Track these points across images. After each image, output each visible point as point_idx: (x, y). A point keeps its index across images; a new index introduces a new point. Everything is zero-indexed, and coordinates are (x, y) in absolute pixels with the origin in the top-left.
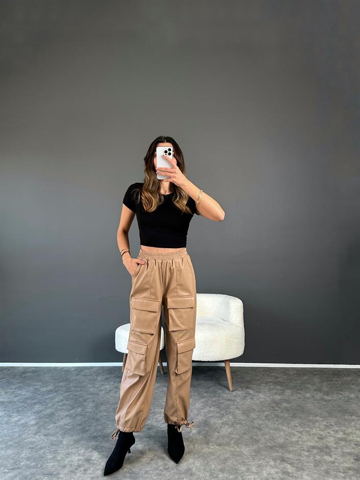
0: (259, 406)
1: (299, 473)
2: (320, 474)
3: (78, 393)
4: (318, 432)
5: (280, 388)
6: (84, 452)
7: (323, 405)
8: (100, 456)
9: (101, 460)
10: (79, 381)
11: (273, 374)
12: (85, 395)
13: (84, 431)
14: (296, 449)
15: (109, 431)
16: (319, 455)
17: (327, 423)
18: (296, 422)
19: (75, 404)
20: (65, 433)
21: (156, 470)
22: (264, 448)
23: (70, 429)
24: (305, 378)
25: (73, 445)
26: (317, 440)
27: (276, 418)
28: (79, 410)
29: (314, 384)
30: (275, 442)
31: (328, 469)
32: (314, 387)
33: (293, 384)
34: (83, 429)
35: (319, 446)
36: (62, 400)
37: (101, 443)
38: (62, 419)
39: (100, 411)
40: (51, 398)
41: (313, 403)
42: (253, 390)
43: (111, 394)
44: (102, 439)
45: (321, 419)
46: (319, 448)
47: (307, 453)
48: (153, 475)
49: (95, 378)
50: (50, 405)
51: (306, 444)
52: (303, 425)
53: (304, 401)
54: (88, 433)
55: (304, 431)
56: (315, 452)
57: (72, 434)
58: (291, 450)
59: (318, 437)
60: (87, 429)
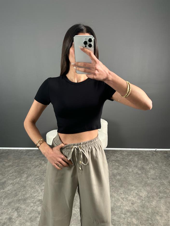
3: (21, 168)
5: (117, 165)
6: (11, 212)
7: (137, 177)
8: (17, 215)
9: (16, 219)
10: (25, 159)
11: (116, 155)
12: (24, 169)
13: (16, 195)
14: (119, 212)
15: (28, 195)
17: (138, 191)
18: (121, 191)
19: (18, 175)
20: (6, 197)
23: (9, 194)
24: (131, 157)
25: (7, 206)
26: (131, 205)
28: (19, 179)
29: (134, 162)
32: (134, 164)
33: (124, 162)
35: (131, 210)
36: (13, 172)
37: (21, 205)
38: (8, 186)
39: (28, 181)
40: (8, 171)
41: (132, 176)
43: (37, 168)
44: (22, 202)
45: (135, 188)
46: (131, 212)
47: (123, 216)
49: (33, 157)
50: (6, 175)
51: (124, 208)
52: (125, 193)
53: (128, 174)
54: (17, 197)
55: (125, 198)
56: (128, 215)
57: (9, 198)
58: (116, 213)
59: (131, 203)
60: (17, 194)
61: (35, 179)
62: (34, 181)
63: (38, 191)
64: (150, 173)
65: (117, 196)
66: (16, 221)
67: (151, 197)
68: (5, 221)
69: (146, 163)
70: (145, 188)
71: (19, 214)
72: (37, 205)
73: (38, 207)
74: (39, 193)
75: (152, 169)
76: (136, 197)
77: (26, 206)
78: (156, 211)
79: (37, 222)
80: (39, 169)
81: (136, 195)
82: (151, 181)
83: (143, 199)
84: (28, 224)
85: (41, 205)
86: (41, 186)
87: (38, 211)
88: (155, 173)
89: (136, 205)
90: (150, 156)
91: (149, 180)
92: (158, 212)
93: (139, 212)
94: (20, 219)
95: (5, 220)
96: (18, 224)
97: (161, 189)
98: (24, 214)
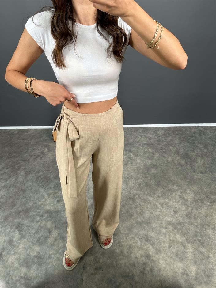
0: (135, 173)
1: (157, 256)
2: (172, 258)
3: (15, 160)
4: (174, 204)
5: (151, 151)
6: (10, 231)
8: (19, 236)
9: (19, 241)
10: (18, 146)
11: (148, 135)
12: (20, 162)
13: (13, 204)
14: (157, 225)
15: (31, 204)
16: (173, 234)
17: (181, 193)
18: (159, 192)
19: (12, 172)
21: (56, 254)
22: (135, 225)
23: (4, 203)
24: (169, 138)
25: (3, 222)
26: (173, 214)
27: (146, 187)
28: (14, 179)
29: (174, 146)
30: (143, 217)
31: (178, 250)
32: (174, 150)
33: (160, 146)
34: (13, 202)
35: (174, 221)
36: (3, 168)
37: (22, 220)
39: (27, 181)
41: (172, 169)
42: (133, 153)
43: (38, 160)
44: (24, 215)
45: (177, 188)
46: (174, 224)
48: (54, 260)
49: (30, 141)
51: (164, 219)
52: (164, 195)
53: (166, 166)
54: (15, 207)
55: (164, 203)
56: (170, 229)
57: (4, 209)
58: (154, 226)
59: (173, 211)
60: (15, 203)
61: (37, 178)
62: (37, 180)
63: (43, 196)
64: (197, 163)
65: (154, 201)
66: (19, 245)
67: (199, 201)
68: (3, 246)
69: (191, 147)
70: (191, 188)
71: (21, 235)
72: (45, 219)
73: (47, 221)
74: (46, 200)
75: (200, 156)
76: (180, 201)
77: (29, 221)
78: (206, 222)
79: (48, 245)
80: (42, 162)
81: (179, 199)
82: (199, 176)
83: (188, 203)
84: (37, 248)
85: (51, 218)
86: (48, 188)
87: (47, 228)
88: (204, 163)
89: (180, 213)
90: (197, 135)
91: (197, 175)
92: (209, 222)
93: (185, 224)
94: (24, 241)
95: (3, 244)
96: (23, 249)
97: (212, 188)
98: (28, 233)
